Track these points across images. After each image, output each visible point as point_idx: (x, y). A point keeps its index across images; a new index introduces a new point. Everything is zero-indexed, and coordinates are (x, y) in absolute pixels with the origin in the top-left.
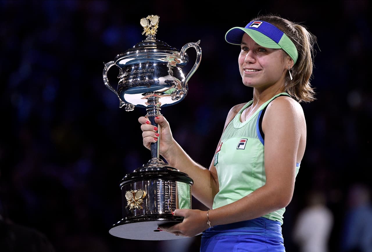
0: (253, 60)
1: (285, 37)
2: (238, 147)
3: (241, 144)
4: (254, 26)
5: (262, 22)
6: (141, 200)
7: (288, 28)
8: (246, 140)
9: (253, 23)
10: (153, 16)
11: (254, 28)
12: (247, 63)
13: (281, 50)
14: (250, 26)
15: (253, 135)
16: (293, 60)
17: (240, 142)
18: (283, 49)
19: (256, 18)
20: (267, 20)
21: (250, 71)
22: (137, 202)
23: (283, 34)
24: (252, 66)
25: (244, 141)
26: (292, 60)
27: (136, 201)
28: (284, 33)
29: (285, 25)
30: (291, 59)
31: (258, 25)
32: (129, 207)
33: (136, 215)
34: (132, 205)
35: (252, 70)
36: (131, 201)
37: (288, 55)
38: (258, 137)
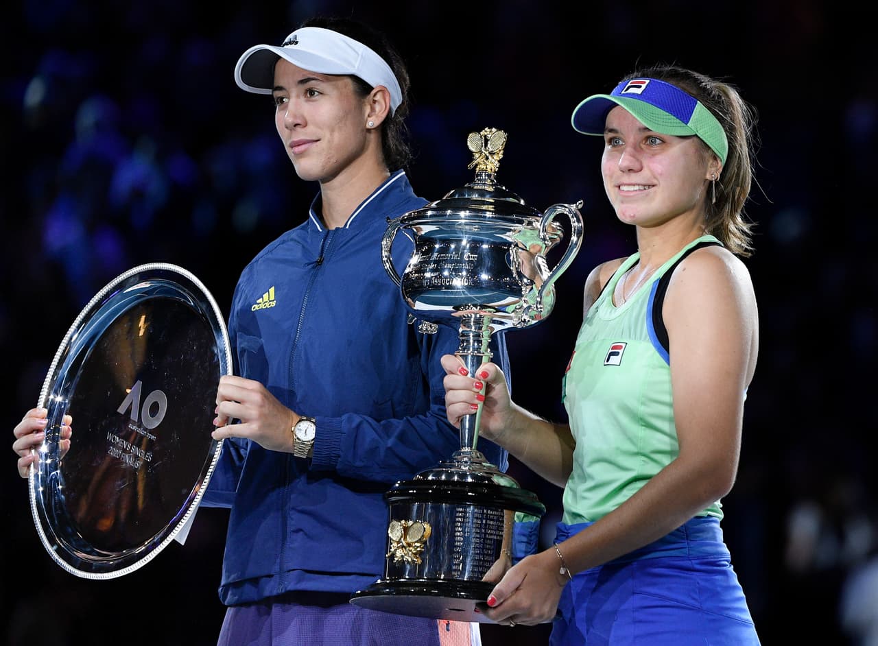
0: (636, 166)
1: (700, 109)
2: (607, 361)
3: (612, 354)
4: (632, 90)
5: (647, 82)
6: (418, 545)
7: (705, 89)
8: (624, 345)
9: (629, 84)
10: (494, 130)
11: (634, 95)
12: (623, 172)
13: (695, 139)
14: (623, 92)
15: (638, 335)
16: (720, 158)
17: (611, 351)
18: (699, 135)
19: (633, 72)
20: (658, 75)
21: (632, 188)
22: (411, 548)
23: (696, 104)
24: (635, 178)
25: (620, 347)
26: (718, 159)
27: (409, 545)
28: (698, 102)
29: (697, 82)
30: (715, 157)
31: (640, 87)
32: (393, 556)
33: (407, 577)
34: (399, 553)
35: (637, 188)
36: (398, 542)
37: (710, 148)
38: (648, 337)
